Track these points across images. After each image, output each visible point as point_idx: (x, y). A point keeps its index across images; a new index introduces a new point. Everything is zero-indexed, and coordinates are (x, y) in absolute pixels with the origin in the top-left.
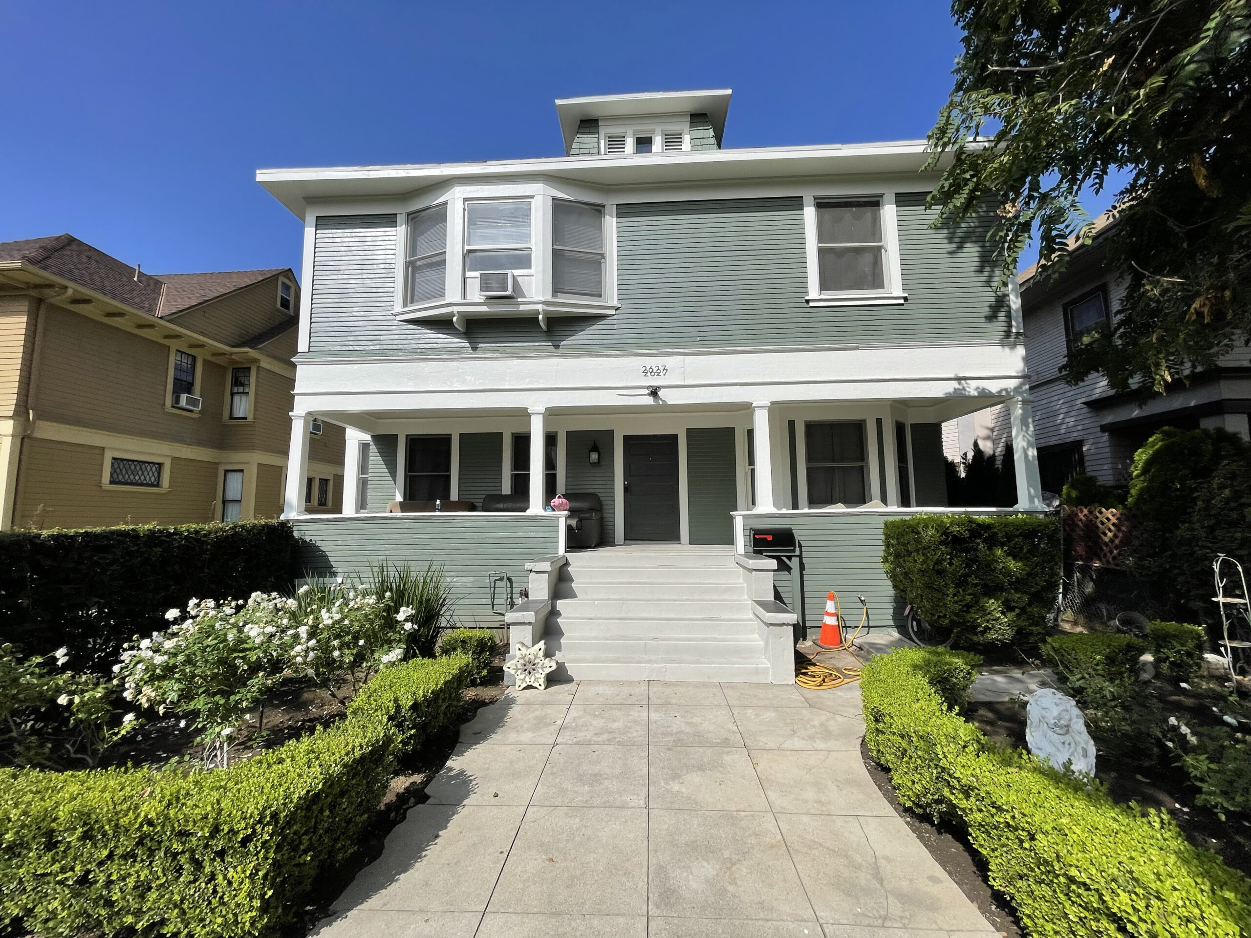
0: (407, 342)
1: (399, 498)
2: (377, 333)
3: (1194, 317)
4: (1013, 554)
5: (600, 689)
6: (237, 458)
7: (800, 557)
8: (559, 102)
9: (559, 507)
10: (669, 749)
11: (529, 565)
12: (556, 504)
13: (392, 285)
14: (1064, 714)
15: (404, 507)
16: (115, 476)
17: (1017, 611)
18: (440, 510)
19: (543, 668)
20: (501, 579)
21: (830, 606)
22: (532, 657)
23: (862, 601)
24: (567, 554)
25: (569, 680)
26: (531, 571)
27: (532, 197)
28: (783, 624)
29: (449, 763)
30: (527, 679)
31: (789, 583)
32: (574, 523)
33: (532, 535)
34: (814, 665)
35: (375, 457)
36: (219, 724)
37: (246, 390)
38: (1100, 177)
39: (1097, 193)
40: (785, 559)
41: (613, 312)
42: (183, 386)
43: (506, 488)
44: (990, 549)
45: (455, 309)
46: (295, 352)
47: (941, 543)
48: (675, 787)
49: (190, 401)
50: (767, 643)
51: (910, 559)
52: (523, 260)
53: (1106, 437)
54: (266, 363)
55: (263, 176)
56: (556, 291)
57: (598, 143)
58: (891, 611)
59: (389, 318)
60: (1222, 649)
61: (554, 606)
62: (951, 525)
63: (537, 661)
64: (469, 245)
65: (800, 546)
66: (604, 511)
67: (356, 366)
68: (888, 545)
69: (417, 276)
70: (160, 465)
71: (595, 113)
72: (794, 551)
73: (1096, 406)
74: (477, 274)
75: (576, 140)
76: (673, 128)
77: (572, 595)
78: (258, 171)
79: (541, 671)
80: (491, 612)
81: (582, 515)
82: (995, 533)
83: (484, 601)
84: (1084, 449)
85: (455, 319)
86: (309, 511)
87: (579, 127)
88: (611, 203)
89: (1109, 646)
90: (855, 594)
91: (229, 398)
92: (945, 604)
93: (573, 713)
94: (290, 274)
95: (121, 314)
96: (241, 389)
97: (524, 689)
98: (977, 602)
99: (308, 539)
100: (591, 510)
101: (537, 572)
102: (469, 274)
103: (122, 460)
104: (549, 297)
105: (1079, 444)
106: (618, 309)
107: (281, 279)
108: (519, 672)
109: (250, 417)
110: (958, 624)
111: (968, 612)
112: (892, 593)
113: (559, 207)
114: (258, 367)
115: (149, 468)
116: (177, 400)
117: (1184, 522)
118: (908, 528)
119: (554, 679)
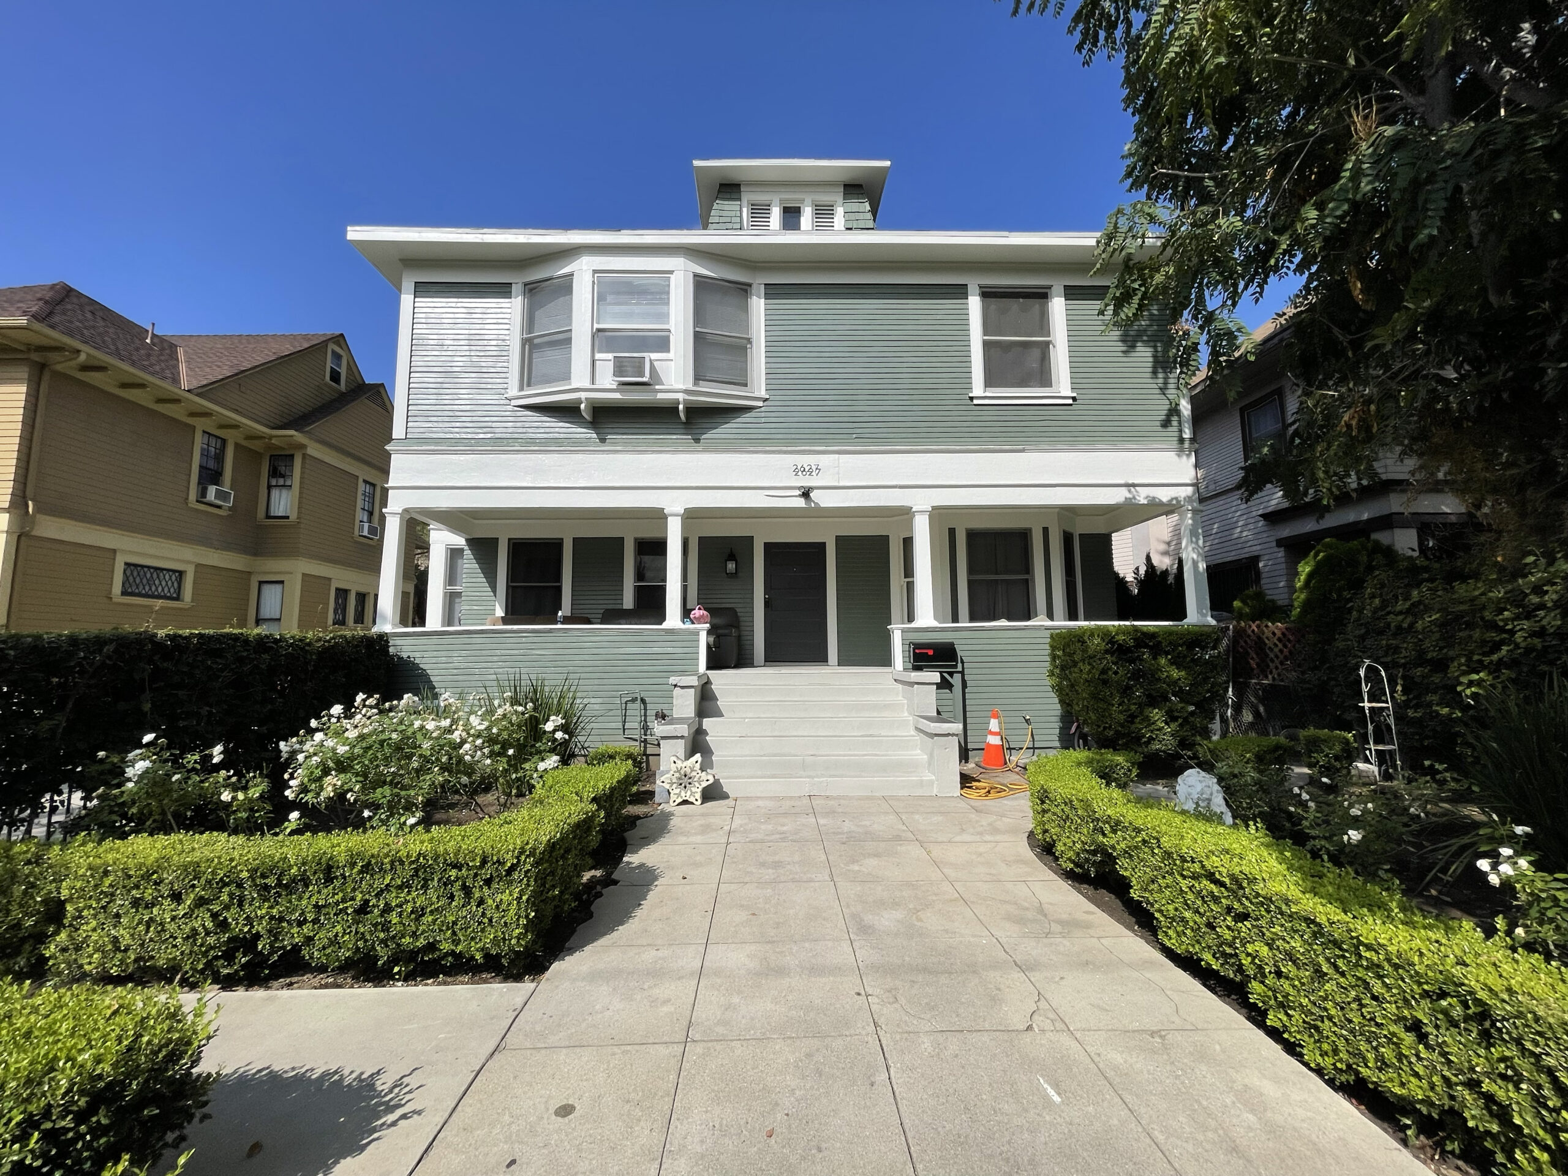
0: (524, 430)
1: (500, 612)
2: (487, 419)
3: (1345, 429)
4: (1176, 663)
5: (760, 803)
6: (273, 566)
7: (962, 673)
8: (697, 163)
9: (700, 620)
10: (844, 843)
11: (673, 680)
12: (697, 615)
13: (505, 364)
14: (1206, 789)
15: (505, 621)
16: (127, 585)
17: (1180, 721)
18: (563, 623)
19: (699, 782)
20: (634, 700)
21: (994, 725)
22: (688, 770)
23: (1027, 721)
24: (709, 672)
25: (725, 796)
26: (675, 686)
27: (671, 272)
28: (948, 735)
29: (625, 859)
30: (683, 794)
31: (950, 702)
32: (711, 639)
33: (670, 650)
34: (979, 781)
35: (469, 564)
36: (403, 815)
37: (288, 483)
38: (1261, 286)
39: (1257, 300)
40: (946, 675)
41: (760, 404)
42: (211, 475)
43: (628, 601)
44: (1155, 658)
45: (583, 395)
47: (1107, 652)
48: (856, 868)
49: (220, 495)
50: (931, 756)
51: (1076, 670)
52: (662, 343)
53: (1281, 553)
54: (314, 450)
55: (356, 233)
56: (698, 378)
57: (741, 211)
58: (1057, 731)
59: (502, 402)
60: (1368, 752)
61: (700, 724)
62: (1117, 634)
63: (694, 774)
64: (598, 323)
65: (962, 662)
66: (742, 628)
67: (462, 457)
68: (1054, 657)
69: (534, 355)
70: (181, 574)
71: (737, 178)
72: (956, 666)
73: (1272, 518)
74: (610, 356)
75: (715, 206)
76: (825, 198)
77: (719, 714)
78: (349, 228)
79: (697, 785)
80: (621, 738)
81: (720, 631)
82: (1160, 642)
83: (613, 725)
84: (1261, 565)
85: (583, 406)
86: (404, 622)
87: (719, 191)
88: (759, 282)
89: (1258, 746)
90: (1018, 714)
91: (266, 491)
92: (1110, 715)
93: (738, 821)
94: (341, 339)
95: (142, 386)
96: (281, 482)
97: (679, 804)
98: (1141, 713)
99: (405, 655)
100: (730, 626)
101: (683, 687)
102: (598, 356)
103: (136, 566)
104: (690, 386)
105: (1255, 559)
106: (766, 400)
107: (331, 346)
108: (675, 786)
109: (293, 517)
110: (1124, 736)
111: (1132, 722)
112: (1059, 713)
113: (701, 285)
114: (304, 456)
115: (167, 577)
116: (203, 493)
117: (1340, 634)
118: (1074, 637)
119: (712, 793)
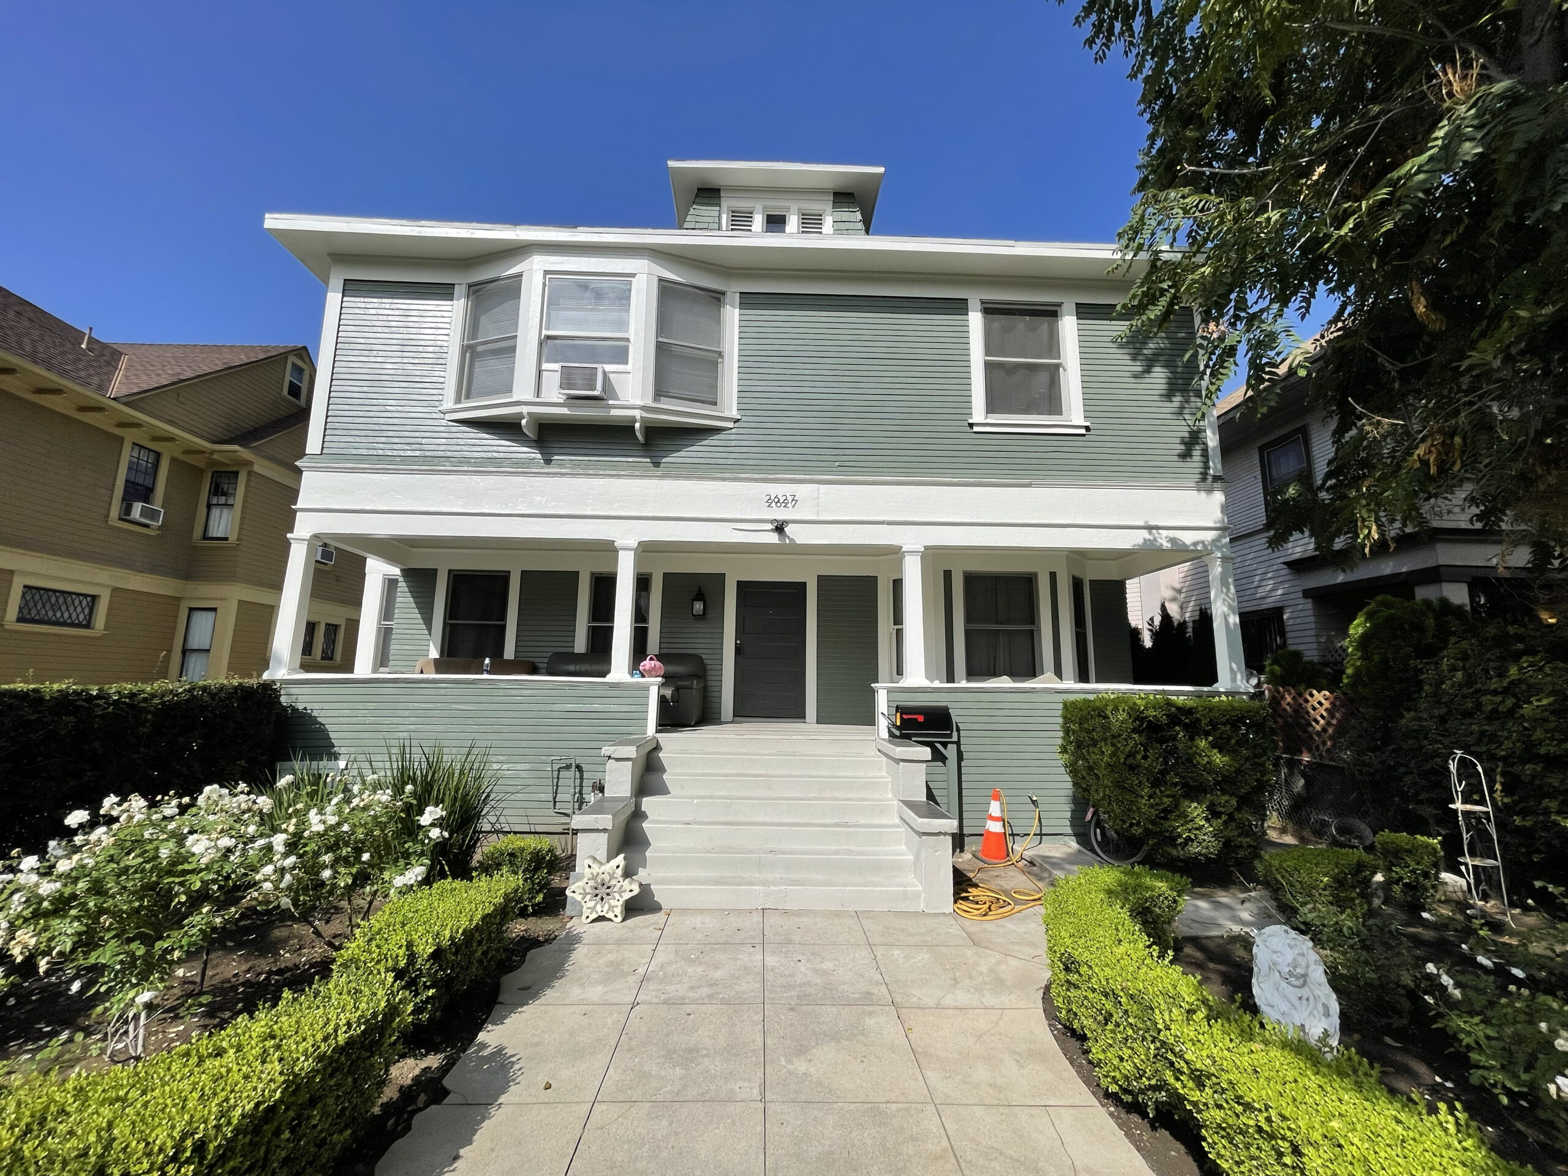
0: (458, 448)
1: (434, 653)
2: (417, 434)
3: (1417, 465)
4: (1218, 745)
5: (697, 921)
6: (205, 592)
7: (958, 743)
8: (672, 164)
9: (650, 673)
10: (792, 1009)
11: (606, 750)
12: (647, 667)
13: (442, 374)
14: (1300, 959)
15: (440, 666)
16: (25, 612)
17: (1224, 818)
18: (489, 673)
19: (621, 891)
20: (568, 767)
21: (995, 808)
22: (607, 877)
23: (1034, 802)
24: (658, 735)
25: (656, 908)
26: (609, 757)
27: (633, 275)
28: (939, 834)
30: (599, 908)
31: (944, 777)
32: (668, 692)
33: (613, 708)
34: (976, 886)
35: (404, 598)
36: (133, 986)
37: (230, 502)
38: (1307, 301)
39: (1303, 318)
40: (939, 746)
41: (730, 425)
42: (139, 491)
43: (580, 644)
44: (1192, 739)
45: (525, 410)
46: (302, 454)
47: (1134, 731)
48: (801, 1066)
49: (144, 512)
50: (917, 856)
51: (1095, 750)
52: (620, 354)
53: (1308, 604)
54: (261, 467)
55: (273, 221)
56: (658, 394)
57: (719, 217)
58: (1069, 815)
59: (435, 416)
60: (1463, 868)
61: (638, 806)
62: (1146, 708)
63: (613, 882)
64: (547, 329)
65: (958, 730)
66: (709, 678)
67: (385, 477)
68: (1067, 731)
69: (477, 364)
70: (94, 598)
71: (718, 181)
72: (950, 736)
73: (1298, 567)
74: (556, 366)
75: (692, 211)
76: (813, 207)
77: (663, 790)
78: (267, 216)
79: (617, 896)
80: (551, 812)
81: (680, 683)
82: (1198, 719)
83: (543, 797)
84: (1285, 617)
85: (524, 422)
86: (306, 667)
87: (696, 196)
88: (734, 290)
89: (1336, 865)
90: (1025, 792)
91: (205, 510)
92: (1139, 808)
93: (661, 957)
94: (303, 352)
95: (58, 391)
96: (222, 500)
97: (594, 921)
98: (1177, 806)
99: (300, 706)
100: (692, 676)
101: (618, 760)
102: (545, 366)
103: (38, 589)
104: (649, 402)
105: (1279, 611)
106: (738, 421)
107: (292, 359)
108: (588, 897)
109: (233, 538)
110: (1153, 834)
111: (1166, 818)
112: (1070, 792)
113: (667, 291)
114: (250, 473)
115: (77, 603)
116: (128, 510)
117: (1409, 710)
118: (1094, 710)
119: (636, 907)
